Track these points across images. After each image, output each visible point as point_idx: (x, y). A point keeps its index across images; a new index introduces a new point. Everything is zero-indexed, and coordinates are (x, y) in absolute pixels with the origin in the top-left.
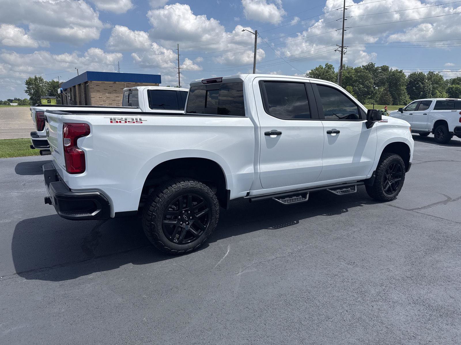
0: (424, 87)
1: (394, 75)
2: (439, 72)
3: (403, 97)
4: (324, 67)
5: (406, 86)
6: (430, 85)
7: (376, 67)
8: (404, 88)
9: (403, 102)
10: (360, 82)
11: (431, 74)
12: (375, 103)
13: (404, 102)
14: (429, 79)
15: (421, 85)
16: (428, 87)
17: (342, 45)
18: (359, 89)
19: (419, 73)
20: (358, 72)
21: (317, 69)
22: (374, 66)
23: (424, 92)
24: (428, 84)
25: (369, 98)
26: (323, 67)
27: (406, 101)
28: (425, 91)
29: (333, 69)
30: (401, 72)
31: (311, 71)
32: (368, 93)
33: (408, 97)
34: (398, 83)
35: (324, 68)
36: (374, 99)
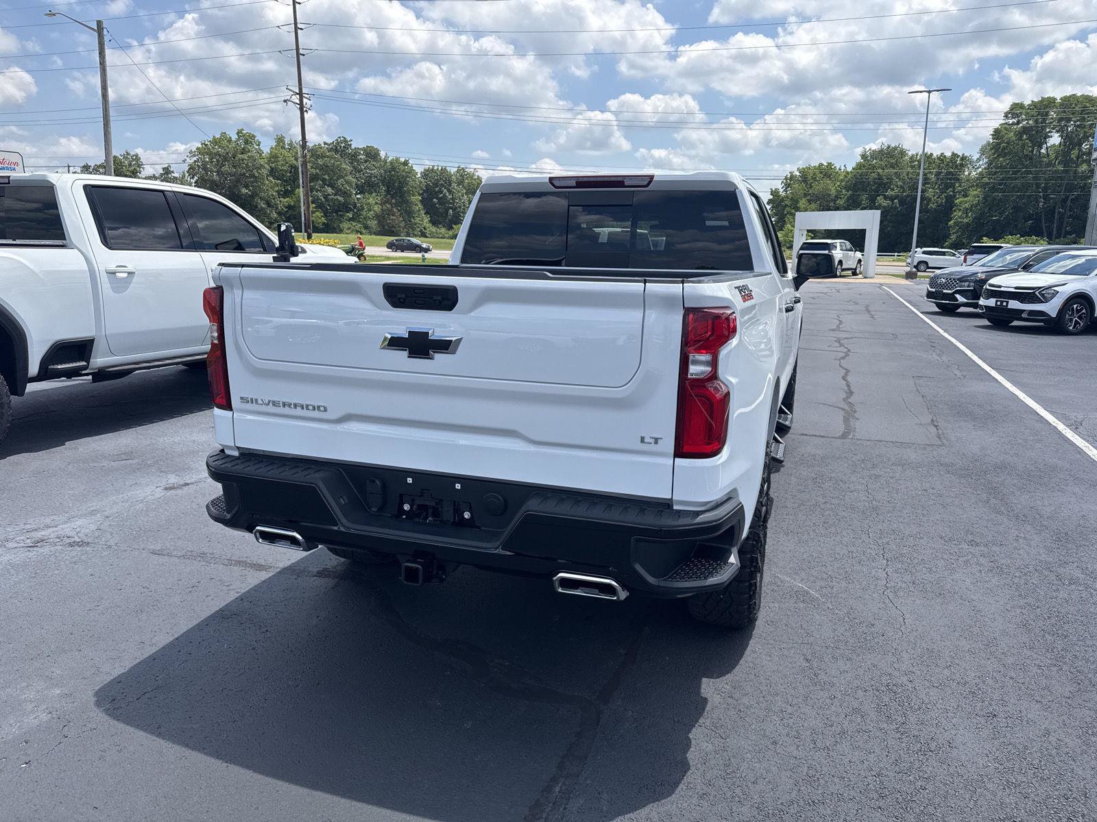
0: (452, 199)
1: (393, 169)
2: (475, 169)
3: (417, 220)
4: (234, 137)
5: (420, 195)
6: (463, 196)
7: (353, 147)
8: (416, 198)
9: (419, 229)
10: (323, 180)
11: (461, 171)
12: (364, 231)
13: (421, 231)
14: (460, 183)
15: (447, 194)
16: (460, 200)
17: (300, 89)
18: (326, 197)
19: (440, 168)
20: (318, 157)
21: (215, 142)
22: (350, 145)
23: (454, 209)
24: (460, 194)
25: (350, 220)
26: (230, 138)
27: (425, 228)
28: (456, 208)
29: (259, 145)
30: (406, 163)
31: (200, 146)
32: (345, 207)
33: (426, 221)
34: (405, 189)
35: (233, 139)
36: (360, 222)
